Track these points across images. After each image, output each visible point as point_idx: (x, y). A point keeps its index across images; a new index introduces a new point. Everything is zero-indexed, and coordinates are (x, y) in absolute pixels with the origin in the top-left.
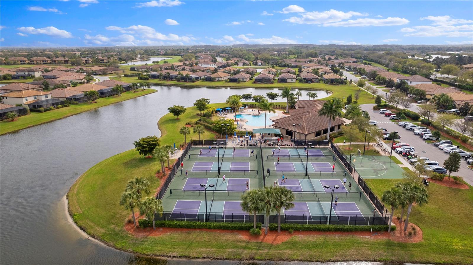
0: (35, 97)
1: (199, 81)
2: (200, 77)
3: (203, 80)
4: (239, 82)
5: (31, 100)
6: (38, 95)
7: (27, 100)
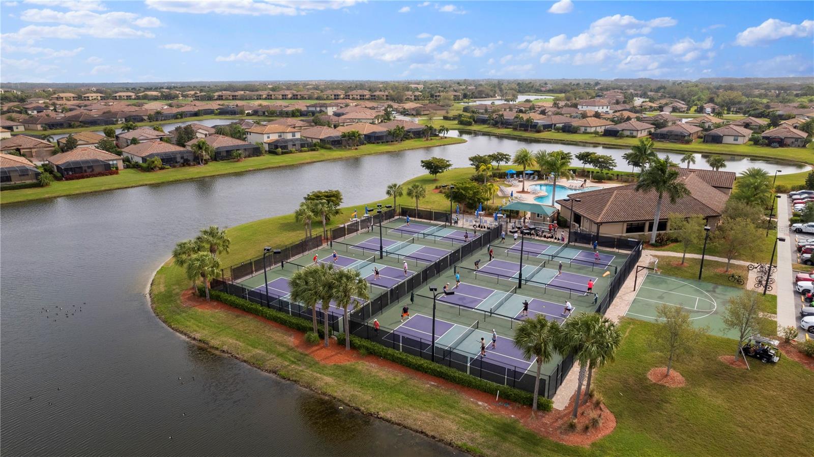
0: (280, 134)
1: (550, 131)
2: (555, 125)
3: (558, 130)
4: (622, 137)
5: (274, 137)
6: (283, 132)
7: (268, 137)
